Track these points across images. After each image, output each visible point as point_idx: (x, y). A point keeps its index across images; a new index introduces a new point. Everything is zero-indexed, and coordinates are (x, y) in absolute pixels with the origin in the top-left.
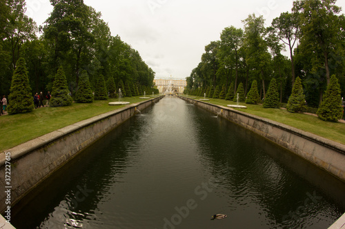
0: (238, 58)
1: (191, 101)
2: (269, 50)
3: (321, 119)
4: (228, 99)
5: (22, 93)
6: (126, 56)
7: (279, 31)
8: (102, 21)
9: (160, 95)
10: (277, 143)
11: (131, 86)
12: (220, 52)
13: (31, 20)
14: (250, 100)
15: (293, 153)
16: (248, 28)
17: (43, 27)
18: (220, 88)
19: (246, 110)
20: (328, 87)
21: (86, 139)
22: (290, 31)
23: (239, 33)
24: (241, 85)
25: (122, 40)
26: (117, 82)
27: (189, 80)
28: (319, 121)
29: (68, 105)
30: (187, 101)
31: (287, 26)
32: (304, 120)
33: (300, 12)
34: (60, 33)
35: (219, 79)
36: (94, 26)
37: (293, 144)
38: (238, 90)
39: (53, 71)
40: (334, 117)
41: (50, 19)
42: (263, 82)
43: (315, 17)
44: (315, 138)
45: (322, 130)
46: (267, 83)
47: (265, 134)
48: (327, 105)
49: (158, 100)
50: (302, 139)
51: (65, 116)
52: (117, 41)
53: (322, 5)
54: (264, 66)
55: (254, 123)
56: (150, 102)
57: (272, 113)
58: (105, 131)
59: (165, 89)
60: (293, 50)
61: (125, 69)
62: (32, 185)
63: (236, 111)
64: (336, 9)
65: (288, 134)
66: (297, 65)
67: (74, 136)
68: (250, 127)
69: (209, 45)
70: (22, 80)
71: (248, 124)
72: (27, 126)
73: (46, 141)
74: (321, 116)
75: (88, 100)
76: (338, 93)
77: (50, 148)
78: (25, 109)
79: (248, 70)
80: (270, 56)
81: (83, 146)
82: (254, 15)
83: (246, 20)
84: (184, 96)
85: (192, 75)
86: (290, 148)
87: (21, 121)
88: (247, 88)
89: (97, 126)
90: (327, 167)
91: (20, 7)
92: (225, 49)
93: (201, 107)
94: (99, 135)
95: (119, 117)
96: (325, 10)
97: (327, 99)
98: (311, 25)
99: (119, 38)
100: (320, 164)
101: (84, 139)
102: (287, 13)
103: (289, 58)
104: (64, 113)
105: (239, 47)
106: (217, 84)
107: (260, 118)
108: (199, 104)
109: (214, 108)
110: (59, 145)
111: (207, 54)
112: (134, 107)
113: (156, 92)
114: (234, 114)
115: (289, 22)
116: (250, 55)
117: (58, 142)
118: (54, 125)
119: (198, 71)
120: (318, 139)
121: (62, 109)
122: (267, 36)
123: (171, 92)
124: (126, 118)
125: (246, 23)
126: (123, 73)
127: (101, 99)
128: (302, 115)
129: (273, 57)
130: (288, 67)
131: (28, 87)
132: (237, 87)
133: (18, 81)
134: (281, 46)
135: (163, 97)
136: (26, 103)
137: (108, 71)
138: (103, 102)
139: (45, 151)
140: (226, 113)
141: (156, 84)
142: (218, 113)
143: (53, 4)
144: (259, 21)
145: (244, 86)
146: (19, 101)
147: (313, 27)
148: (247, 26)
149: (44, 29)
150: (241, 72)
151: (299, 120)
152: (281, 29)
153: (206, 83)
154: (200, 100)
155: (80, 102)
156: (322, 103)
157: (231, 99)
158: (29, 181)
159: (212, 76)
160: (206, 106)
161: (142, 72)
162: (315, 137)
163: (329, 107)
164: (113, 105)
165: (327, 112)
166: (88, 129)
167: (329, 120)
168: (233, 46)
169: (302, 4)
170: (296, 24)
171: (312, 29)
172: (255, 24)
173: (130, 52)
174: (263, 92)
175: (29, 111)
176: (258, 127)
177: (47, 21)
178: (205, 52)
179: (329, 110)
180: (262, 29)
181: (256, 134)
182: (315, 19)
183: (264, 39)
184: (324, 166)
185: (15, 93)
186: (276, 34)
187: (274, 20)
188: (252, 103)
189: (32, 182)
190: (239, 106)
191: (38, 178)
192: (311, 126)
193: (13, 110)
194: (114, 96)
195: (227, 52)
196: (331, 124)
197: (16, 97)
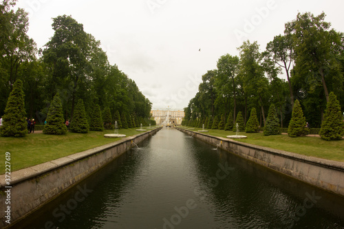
0: (235, 86)
1: (190, 133)
2: (266, 75)
3: (324, 139)
4: (227, 130)
5: (16, 116)
6: (123, 86)
7: (274, 54)
8: (100, 49)
9: (157, 127)
10: (280, 171)
11: (127, 117)
12: (217, 81)
13: (32, 41)
14: (249, 129)
15: (298, 180)
16: (244, 55)
17: (43, 50)
18: (219, 117)
19: (247, 140)
20: (328, 106)
21: (81, 172)
22: (284, 54)
23: (236, 60)
24: (240, 114)
25: (119, 69)
26: (113, 112)
27: (187, 111)
28: (323, 142)
29: (62, 134)
30: (186, 133)
31: (281, 49)
32: (307, 143)
33: (292, 33)
34: (59, 59)
35: (218, 109)
36: (92, 54)
37: (297, 171)
38: (237, 119)
39: (50, 97)
40: (338, 135)
41: (50, 42)
42: (262, 109)
43: (307, 36)
44: (319, 162)
45: (327, 151)
46: (266, 108)
47: (267, 164)
48: (328, 124)
49: (155, 132)
50: (306, 164)
51: (58, 146)
52: (115, 71)
53: (312, 24)
54: (262, 92)
55: (255, 153)
56: (147, 135)
57: (273, 140)
58: (100, 165)
59: (162, 121)
60: (289, 72)
61: (121, 99)
62: (20, 216)
63: (236, 142)
64: (326, 25)
65: (291, 162)
66: (295, 86)
67: (68, 169)
68: (251, 158)
69: (206, 75)
70: (18, 103)
71: (249, 155)
72: (19, 152)
73: (39, 171)
74: (324, 137)
75: (83, 131)
76: (338, 110)
77: (42, 180)
78: (18, 133)
79: (246, 98)
80: (267, 81)
81: (77, 180)
82: (248, 42)
83: (241, 47)
84: (182, 127)
85: (189, 105)
86: (294, 175)
87: (13, 145)
88: (247, 116)
89: (91, 160)
90: (335, 189)
91: (23, 26)
92: (222, 78)
93: (200, 139)
94: (94, 169)
95: (114, 150)
96: (315, 28)
97: (328, 118)
98: (304, 44)
99: (117, 67)
100: (328, 187)
101: (78, 172)
102: (280, 36)
103: (287, 80)
104: (58, 142)
105: (236, 75)
106: (215, 114)
107: (260, 148)
108: (198, 136)
109: (213, 139)
110: (52, 177)
111: (204, 83)
112: (130, 140)
113: (154, 123)
114: (234, 145)
115: (283, 44)
116: (247, 82)
117: (51, 174)
118: (47, 155)
119: (196, 102)
120: (322, 163)
121: (55, 137)
122: (262, 61)
123: (169, 124)
124: (122, 152)
125: (241, 50)
126: (120, 103)
127: (97, 130)
128: (305, 139)
129: (270, 81)
130: (286, 89)
131: (24, 110)
132: (236, 116)
133: (13, 103)
134: (277, 69)
135: (160, 128)
136: (20, 127)
137: (104, 100)
138: (99, 133)
139: (37, 182)
140: (225, 145)
141: (153, 115)
142: (218, 145)
143: (54, 29)
144: (254, 47)
145: (243, 114)
146: (12, 124)
147: (306, 46)
148: (243, 53)
149: (44, 53)
150: (240, 100)
151: (302, 144)
152: (275, 53)
153: (204, 113)
154: (199, 131)
155: (74, 131)
156: (323, 123)
157: (231, 129)
158: (18, 211)
159: (211, 106)
160: (205, 138)
161: (139, 102)
162: (319, 160)
163: (331, 126)
164: (109, 137)
165: (329, 131)
166: (83, 162)
167: (332, 139)
168: (230, 75)
169: (294, 25)
170: (290, 46)
171: (306, 49)
172: (250, 50)
173: (127, 81)
174: (262, 119)
175: (22, 136)
176: (259, 157)
177: (47, 44)
178: (202, 82)
179: (331, 129)
180: (257, 55)
181: (259, 165)
182: (307, 39)
183: (260, 64)
184: (332, 189)
185: (10, 115)
186: (272, 58)
187: (268, 44)
188: (252, 132)
189: (21, 212)
190: (239, 136)
191: (27, 209)
192: (315, 149)
193: (5, 132)
194: (110, 128)
195: (224, 81)
196: (335, 143)
197: (10, 120)
